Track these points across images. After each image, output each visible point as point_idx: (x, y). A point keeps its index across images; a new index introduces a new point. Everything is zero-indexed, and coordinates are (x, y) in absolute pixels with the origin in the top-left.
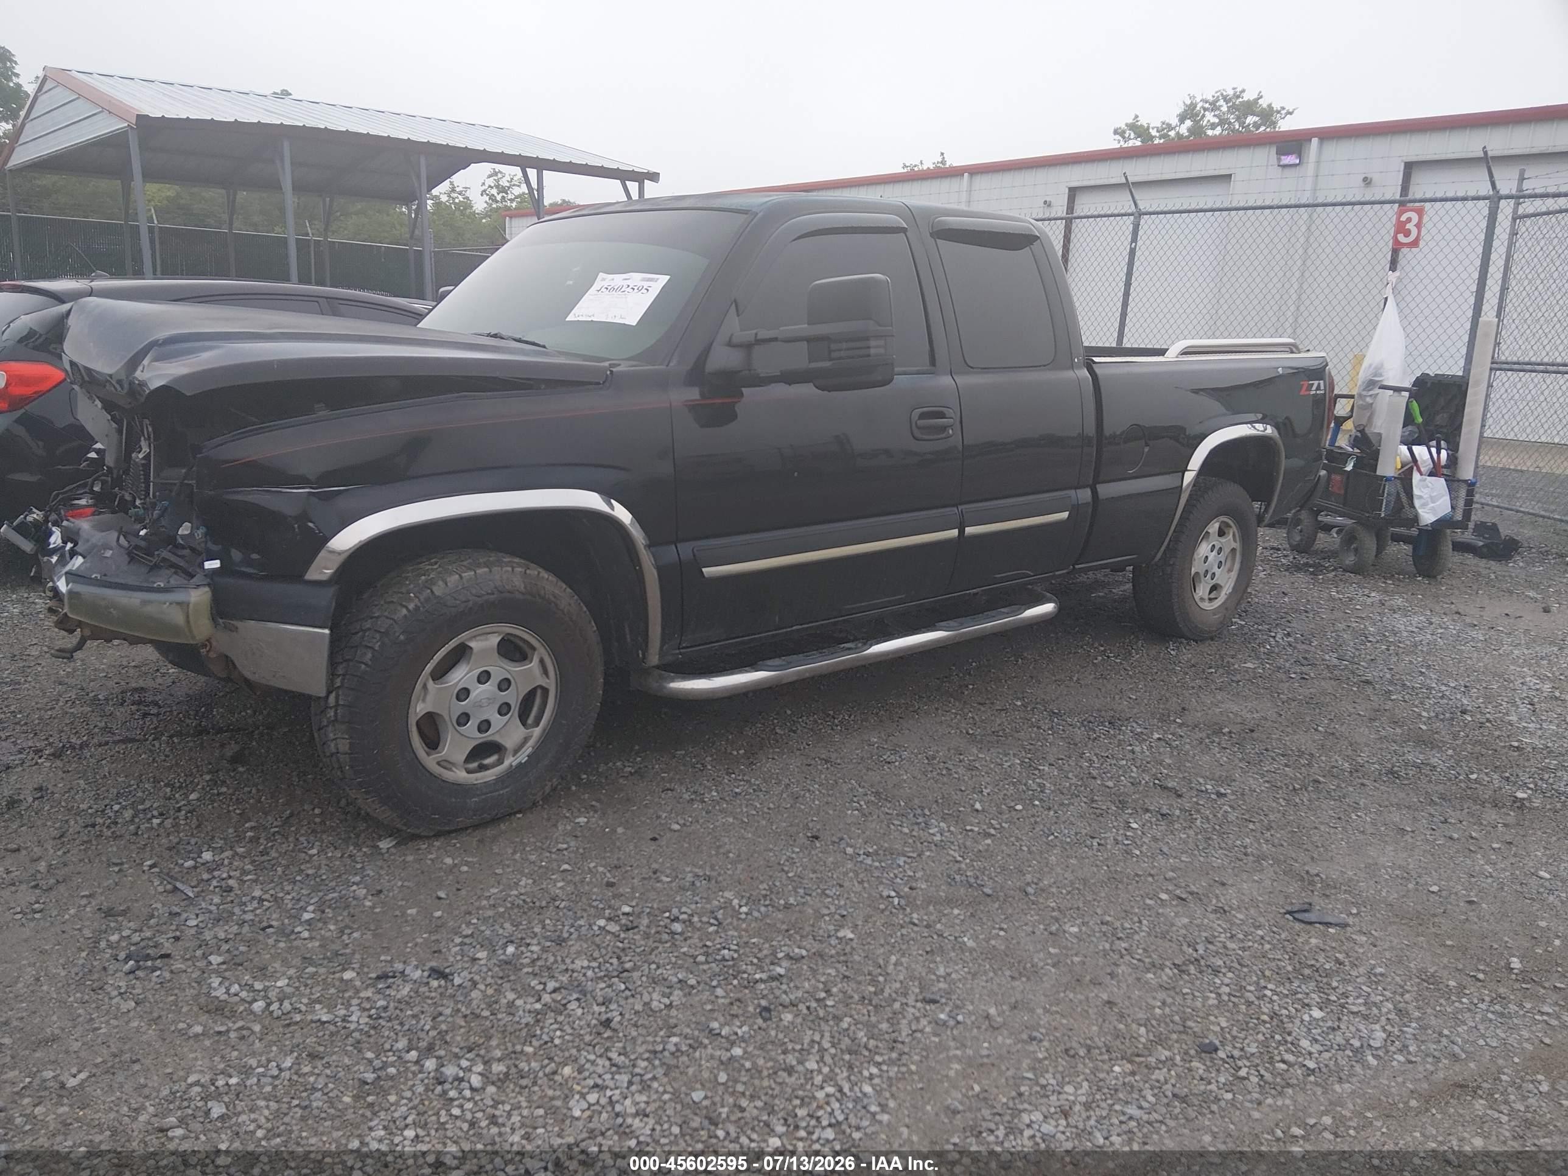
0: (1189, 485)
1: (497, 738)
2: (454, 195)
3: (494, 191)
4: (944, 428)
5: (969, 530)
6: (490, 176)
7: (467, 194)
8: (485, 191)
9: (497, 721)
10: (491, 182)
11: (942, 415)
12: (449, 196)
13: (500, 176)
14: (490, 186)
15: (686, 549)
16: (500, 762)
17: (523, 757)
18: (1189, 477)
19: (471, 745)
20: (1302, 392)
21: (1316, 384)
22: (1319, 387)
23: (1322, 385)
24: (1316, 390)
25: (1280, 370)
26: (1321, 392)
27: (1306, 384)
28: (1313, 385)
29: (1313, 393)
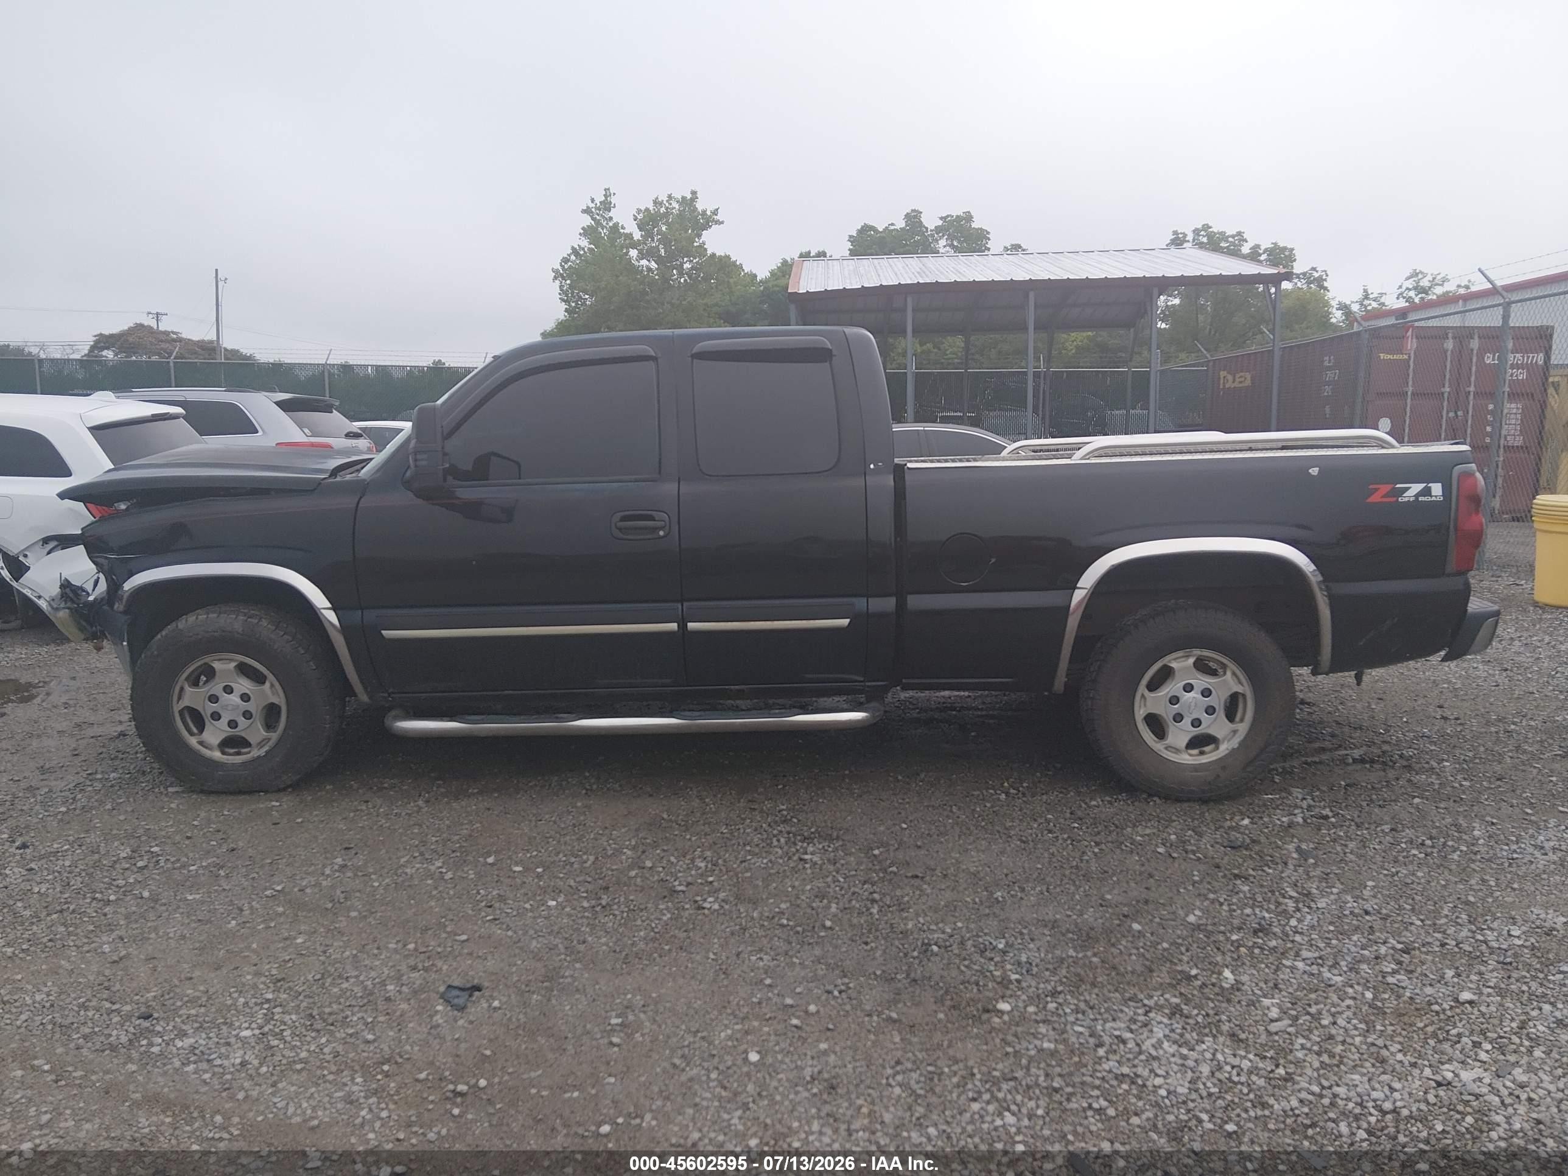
0: (1080, 602)
1: (243, 734)
2: (1366, 302)
3: (1412, 294)
4: (656, 529)
5: (692, 626)
6: (1408, 279)
7: (1382, 300)
8: (1401, 294)
9: (242, 722)
10: (1410, 284)
11: (651, 518)
12: (1362, 304)
13: (1420, 276)
14: (1407, 289)
15: (371, 616)
16: (249, 753)
17: (262, 752)
18: (1079, 596)
19: (223, 736)
20: (1375, 498)
21: (1416, 488)
22: (1427, 492)
23: (1437, 489)
24: (1417, 496)
25: (1314, 471)
26: (1434, 499)
27: (1385, 488)
28: (1408, 489)
29: (1406, 499)
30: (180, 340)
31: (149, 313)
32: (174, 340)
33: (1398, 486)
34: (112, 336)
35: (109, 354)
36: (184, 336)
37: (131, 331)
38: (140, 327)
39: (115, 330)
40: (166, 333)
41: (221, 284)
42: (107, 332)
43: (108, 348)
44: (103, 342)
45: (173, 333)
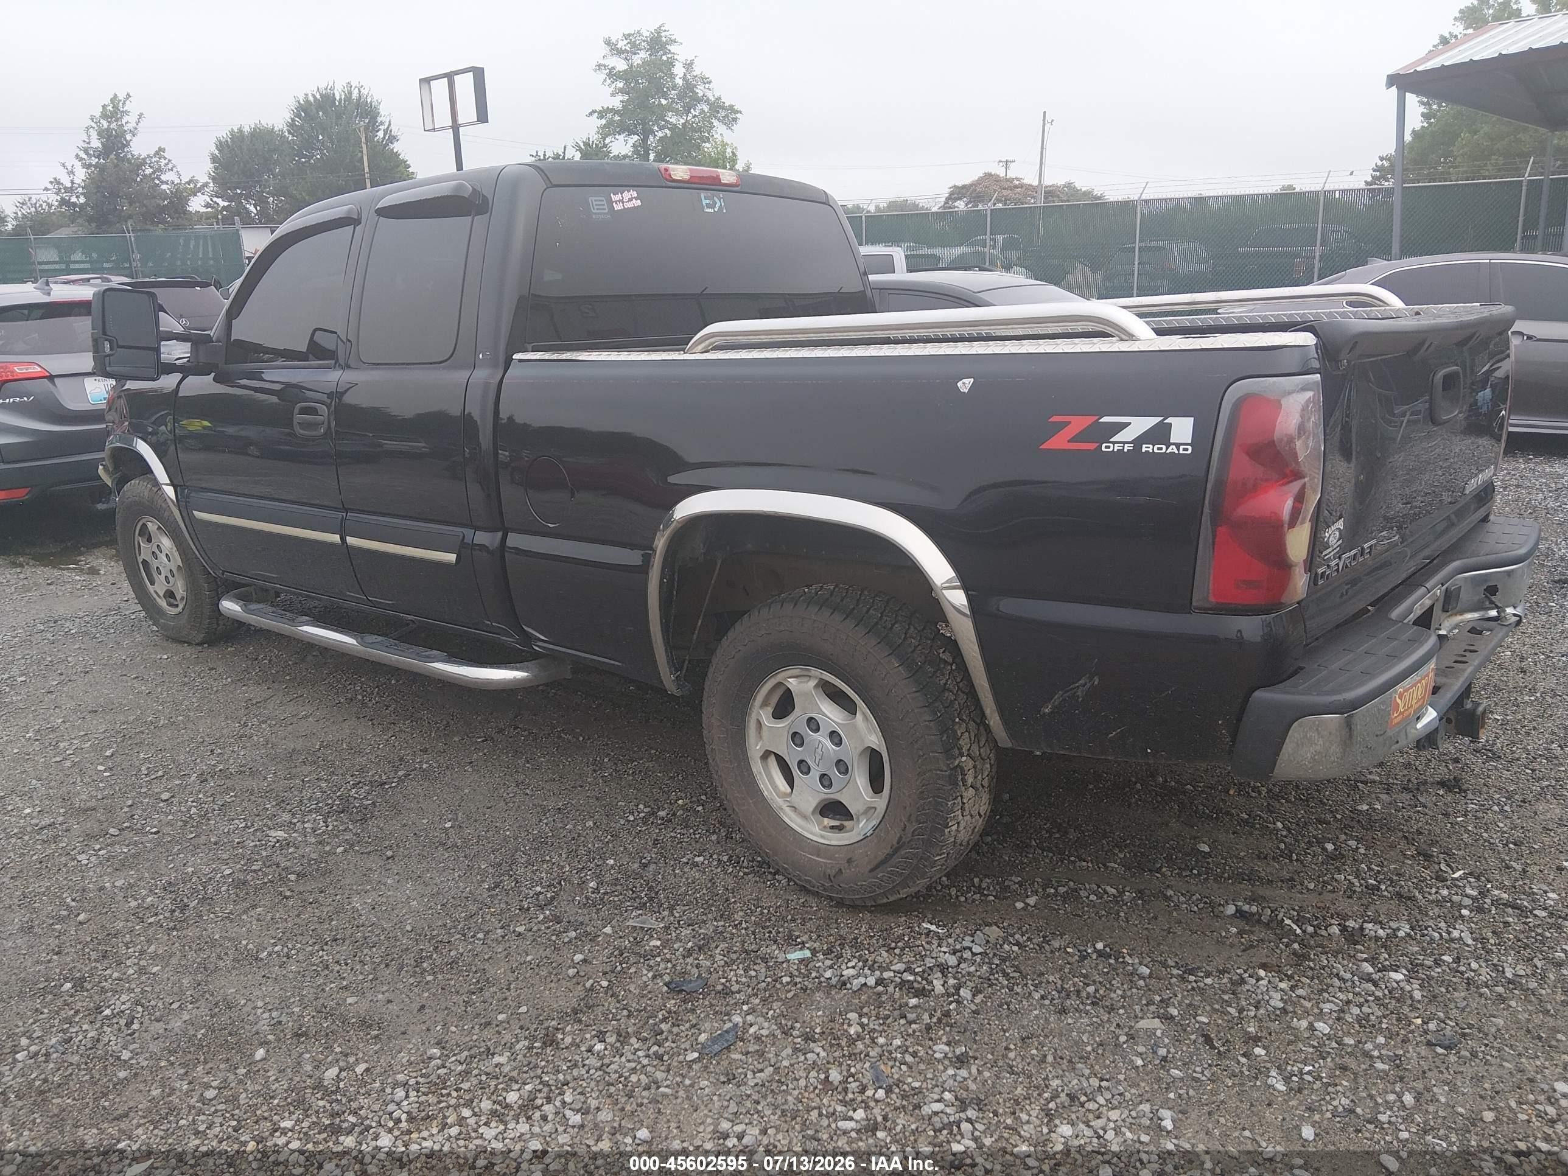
5: (349, 540)
20: (1059, 442)
21: (1140, 425)
22: (1160, 434)
23: (1182, 429)
24: (1138, 442)
25: (965, 385)
26: (1172, 449)
27: (1079, 423)
28: (1127, 425)
29: (1117, 447)
30: (1021, 186)
31: (1000, 161)
32: (1016, 187)
33: (1105, 419)
34: (964, 187)
35: (961, 205)
36: (1025, 182)
37: (980, 181)
38: (988, 176)
39: (968, 182)
40: (1011, 180)
41: (1047, 126)
42: (960, 184)
43: (960, 199)
44: (957, 193)
45: (1017, 179)
